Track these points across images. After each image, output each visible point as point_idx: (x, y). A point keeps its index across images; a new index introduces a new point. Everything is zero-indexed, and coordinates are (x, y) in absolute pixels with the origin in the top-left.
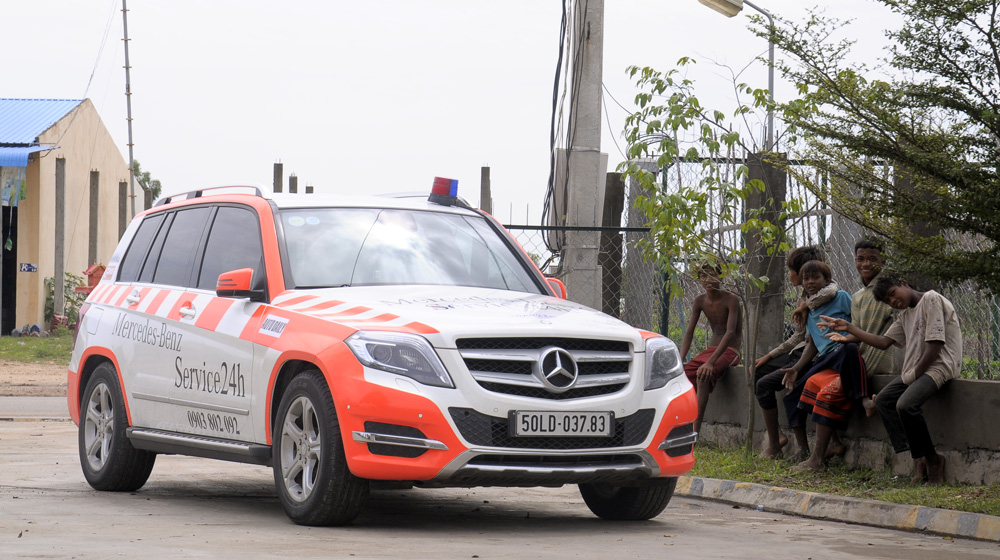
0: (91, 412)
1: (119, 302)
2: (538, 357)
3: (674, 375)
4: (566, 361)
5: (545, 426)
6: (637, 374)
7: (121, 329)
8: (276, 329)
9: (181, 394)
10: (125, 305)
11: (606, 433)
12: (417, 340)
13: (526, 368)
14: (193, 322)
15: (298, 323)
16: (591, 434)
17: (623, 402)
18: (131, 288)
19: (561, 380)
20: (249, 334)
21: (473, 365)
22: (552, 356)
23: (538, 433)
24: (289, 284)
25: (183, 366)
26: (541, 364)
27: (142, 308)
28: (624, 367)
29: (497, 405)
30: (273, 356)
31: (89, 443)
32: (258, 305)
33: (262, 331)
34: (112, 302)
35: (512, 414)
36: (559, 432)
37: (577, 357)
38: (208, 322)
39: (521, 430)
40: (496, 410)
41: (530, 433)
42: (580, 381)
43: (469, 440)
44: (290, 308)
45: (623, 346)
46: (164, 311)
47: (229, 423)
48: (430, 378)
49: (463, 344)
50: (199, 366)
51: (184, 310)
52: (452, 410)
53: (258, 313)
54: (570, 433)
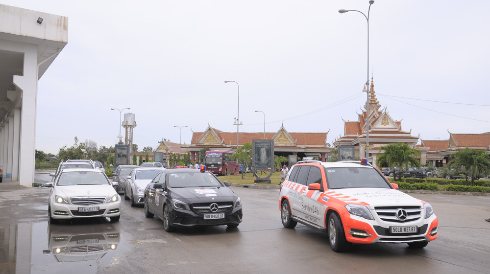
0: (284, 209)
1: (289, 186)
2: (396, 211)
3: (432, 214)
4: (404, 212)
5: (399, 230)
6: (423, 215)
7: (290, 193)
8: (326, 200)
9: (303, 210)
10: (290, 187)
11: (416, 232)
12: (364, 207)
13: (393, 214)
14: (306, 194)
15: (332, 200)
16: (412, 232)
17: (419, 223)
18: (291, 183)
19: (403, 218)
20: (319, 200)
21: (379, 214)
22: (400, 211)
23: (398, 232)
24: (329, 188)
25: (304, 204)
26: (397, 213)
27: (294, 188)
28: (419, 213)
29: (386, 225)
30: (326, 207)
31: (283, 215)
32: (321, 192)
33: (322, 200)
34: (288, 186)
35: (390, 227)
36: (403, 232)
37: (407, 211)
38: (309, 195)
39: (393, 232)
40: (386, 226)
41: (395, 232)
42: (408, 218)
43: (379, 234)
44: (329, 195)
45: (418, 207)
46: (299, 190)
47: (315, 220)
48: (368, 218)
49: (376, 208)
50: (307, 205)
51: (303, 191)
52: (374, 226)
53: (321, 195)
54: (406, 232)
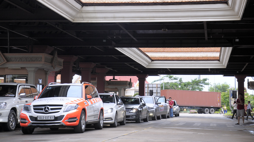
4: (48, 108)
6: (63, 110)
11: (53, 119)
16: (50, 119)
17: (57, 114)
21: (34, 109)
23: (41, 119)
26: (44, 109)
36: (45, 119)
37: (51, 107)
39: (38, 119)
40: (35, 116)
43: (31, 120)
45: (62, 105)
49: (34, 106)
52: (29, 116)
54: (46, 119)
